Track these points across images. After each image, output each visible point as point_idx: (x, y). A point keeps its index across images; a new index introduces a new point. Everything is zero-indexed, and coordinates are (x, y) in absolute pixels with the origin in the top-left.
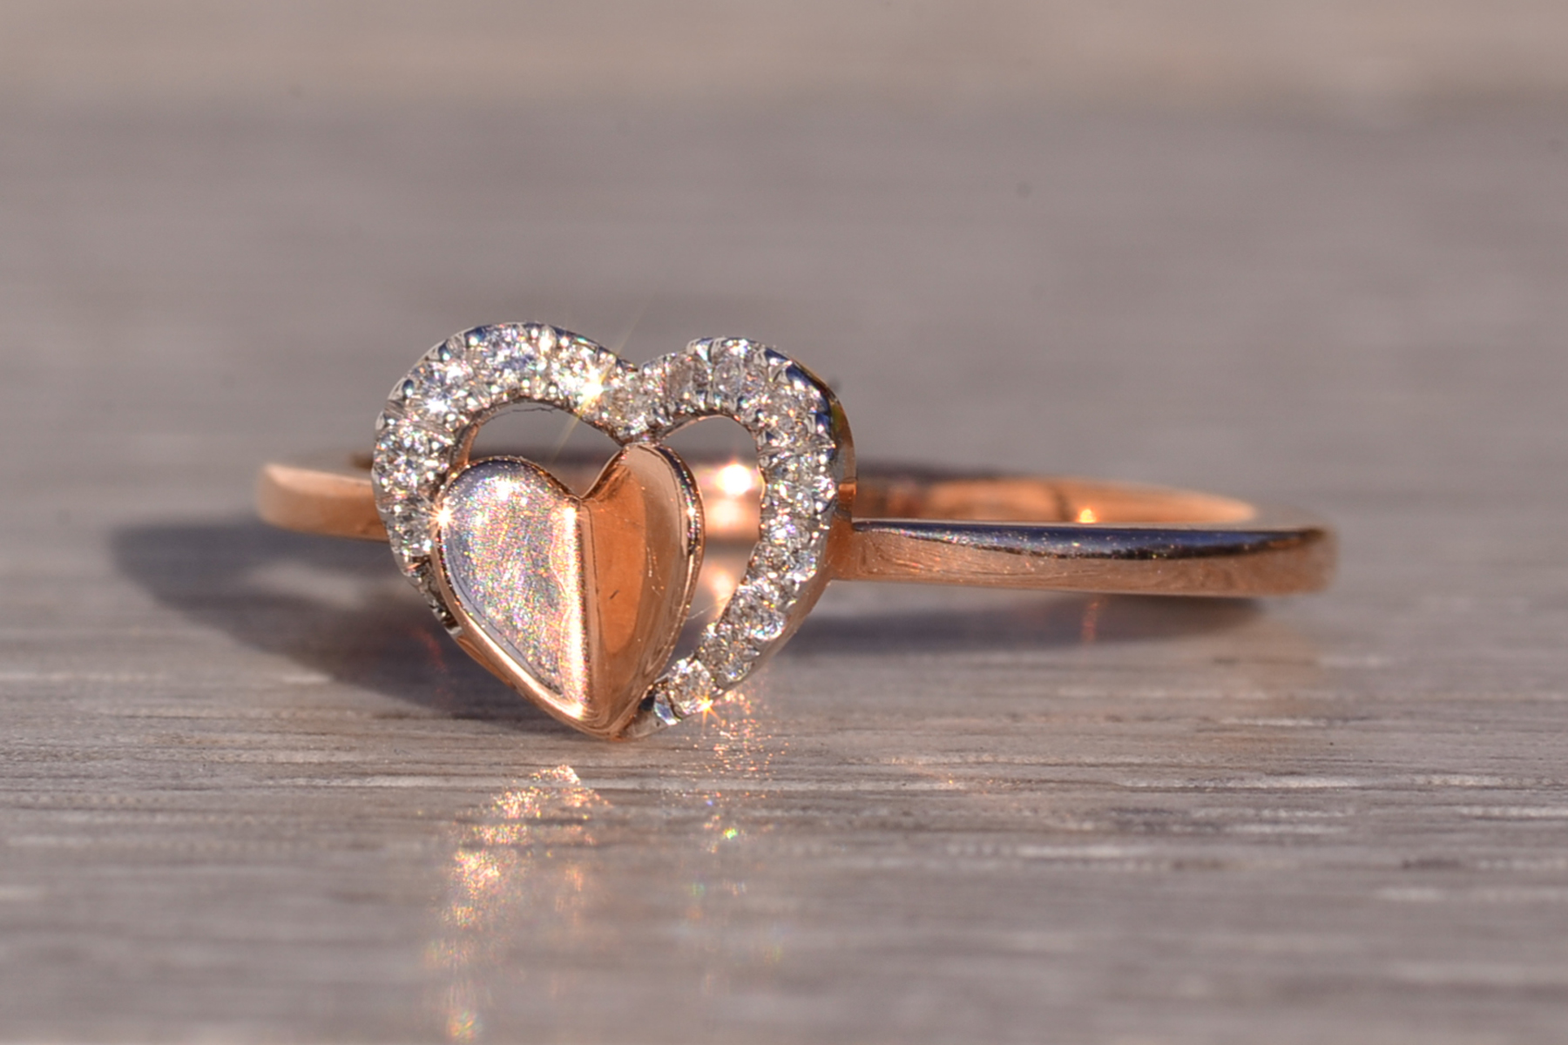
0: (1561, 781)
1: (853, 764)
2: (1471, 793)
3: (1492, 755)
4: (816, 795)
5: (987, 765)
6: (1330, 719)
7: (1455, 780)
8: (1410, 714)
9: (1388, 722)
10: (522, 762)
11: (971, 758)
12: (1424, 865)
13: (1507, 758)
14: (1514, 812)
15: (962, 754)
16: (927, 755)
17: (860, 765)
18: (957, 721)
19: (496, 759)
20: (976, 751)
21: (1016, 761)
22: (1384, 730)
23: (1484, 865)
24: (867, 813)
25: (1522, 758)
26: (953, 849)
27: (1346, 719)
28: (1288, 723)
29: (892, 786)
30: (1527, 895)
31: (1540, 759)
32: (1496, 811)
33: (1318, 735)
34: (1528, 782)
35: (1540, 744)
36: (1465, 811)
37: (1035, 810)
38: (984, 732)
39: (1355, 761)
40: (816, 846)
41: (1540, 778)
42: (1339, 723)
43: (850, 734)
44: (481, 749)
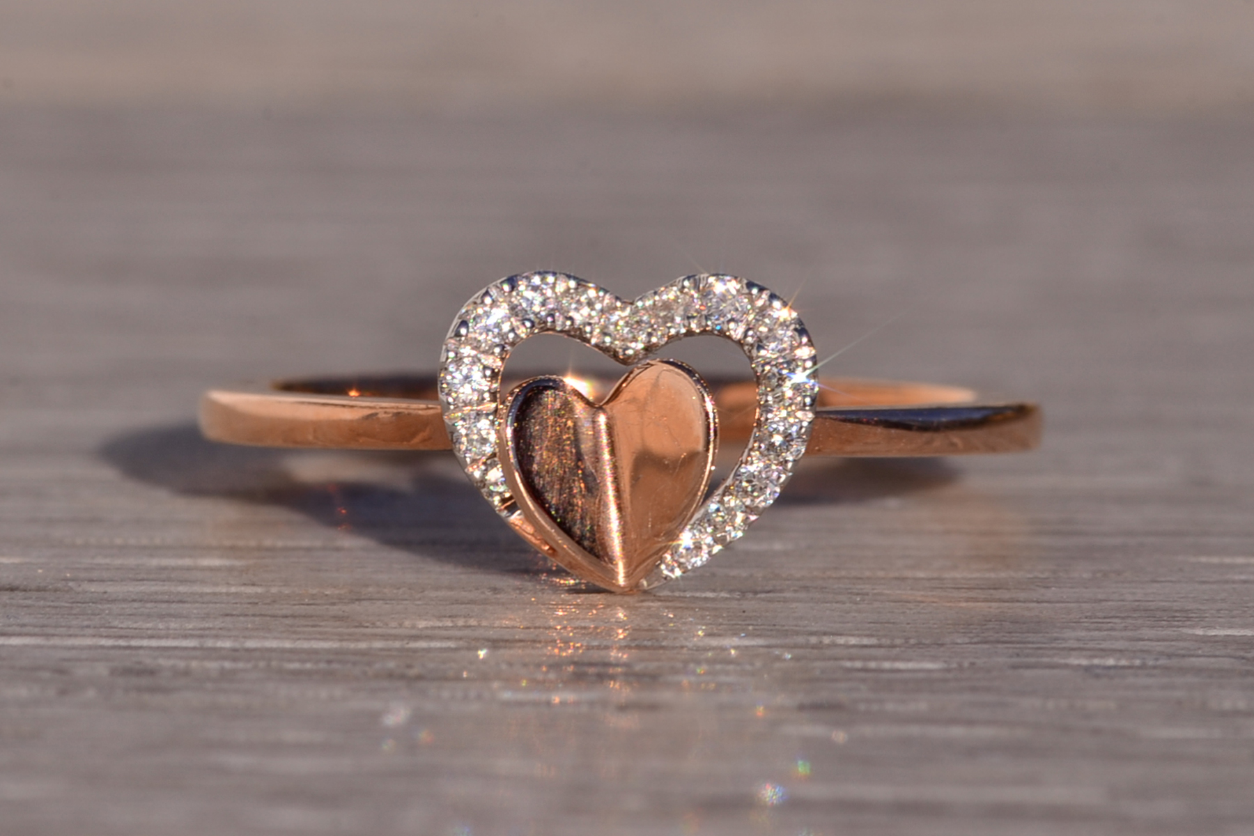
0: (924, 641)
1: (367, 627)
2: (853, 651)
3: (869, 621)
4: (337, 652)
5: (473, 628)
6: (743, 593)
7: (841, 640)
8: (806, 588)
9: (788, 595)
10: (107, 625)
11: (461, 622)
12: (816, 707)
13: (881, 623)
14: (887, 665)
15: (454, 619)
16: (426, 620)
17: (373, 628)
18: (450, 593)
19: (86, 623)
20: (465, 617)
21: (496, 625)
22: (785, 600)
23: (862, 707)
24: (378, 666)
25: (894, 623)
26: (446, 694)
27: (756, 593)
28: (710, 595)
29: (397, 644)
30: (896, 730)
31: (908, 624)
32: (873, 665)
33: (734, 604)
34: (898, 641)
35: (908, 611)
36: (848, 664)
37: (510, 664)
38: (471, 602)
39: (761, 625)
40: (338, 691)
41: (907, 639)
42: (750, 595)
43: (365, 603)
44: (75, 615)
